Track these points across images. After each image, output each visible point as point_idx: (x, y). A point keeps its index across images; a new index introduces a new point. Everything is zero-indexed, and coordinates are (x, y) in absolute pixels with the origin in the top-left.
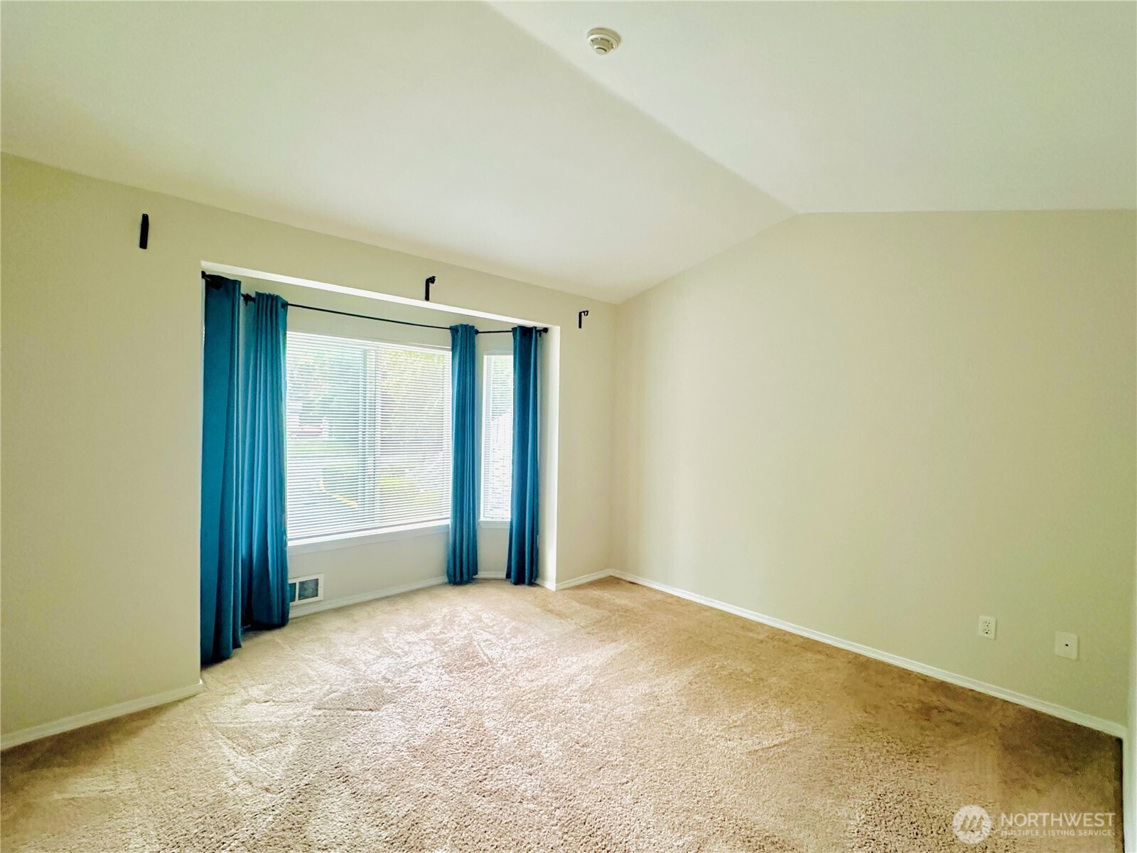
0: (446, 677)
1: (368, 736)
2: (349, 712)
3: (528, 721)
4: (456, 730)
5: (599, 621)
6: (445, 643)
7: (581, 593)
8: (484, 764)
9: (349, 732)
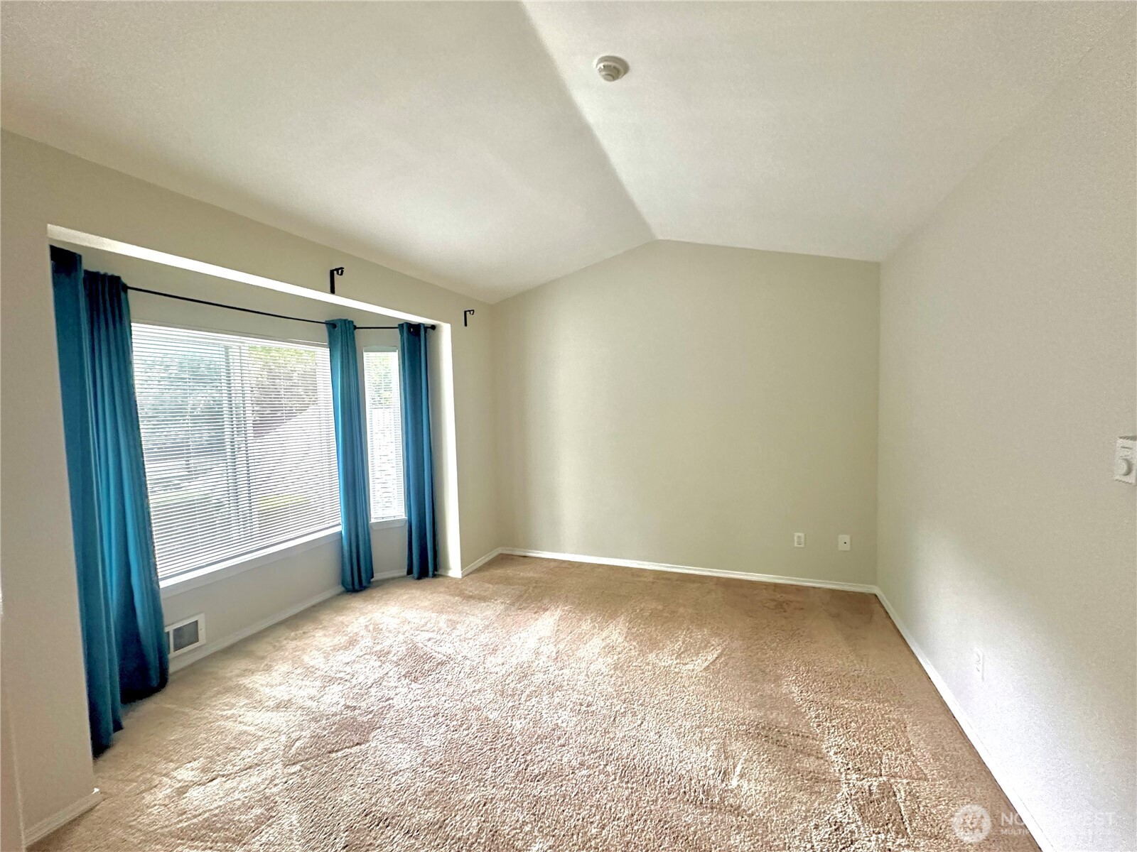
0: (414, 686)
1: (376, 771)
2: (334, 755)
3: (526, 701)
4: (466, 732)
5: (521, 596)
6: (388, 653)
7: (487, 574)
8: (516, 753)
9: (352, 775)
